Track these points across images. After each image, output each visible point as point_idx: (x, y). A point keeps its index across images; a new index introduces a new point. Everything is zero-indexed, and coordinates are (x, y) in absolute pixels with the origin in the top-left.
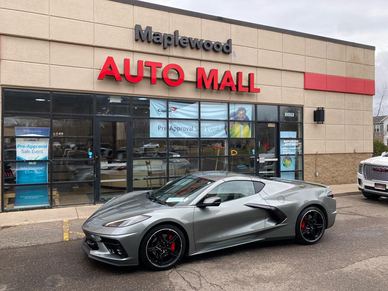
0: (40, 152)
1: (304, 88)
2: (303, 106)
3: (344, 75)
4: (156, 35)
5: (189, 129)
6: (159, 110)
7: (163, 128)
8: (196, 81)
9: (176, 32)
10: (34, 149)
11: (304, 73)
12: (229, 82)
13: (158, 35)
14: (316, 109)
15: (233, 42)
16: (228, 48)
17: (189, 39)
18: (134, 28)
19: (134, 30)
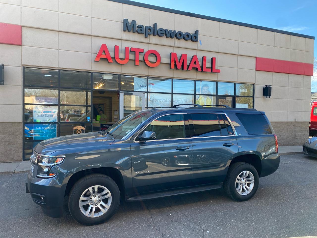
0: (51, 116)
1: (255, 69)
2: (255, 83)
3: (288, 59)
4: (139, 27)
6: (141, 86)
8: (169, 63)
9: (155, 25)
10: (47, 114)
11: (256, 58)
12: (196, 64)
13: (141, 27)
14: (265, 86)
15: (200, 33)
17: (165, 30)
18: (123, 22)
19: (123, 23)
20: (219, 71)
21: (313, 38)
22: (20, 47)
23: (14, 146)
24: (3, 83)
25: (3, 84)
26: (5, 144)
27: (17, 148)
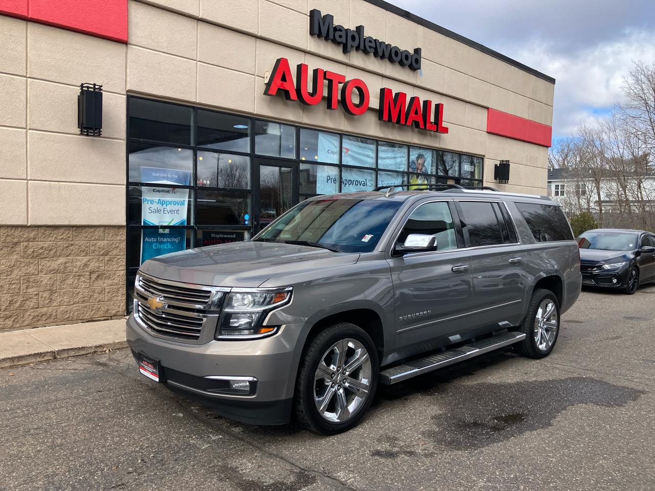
0: (176, 211)
1: (486, 131)
2: (484, 156)
3: (526, 117)
4: (337, 29)
5: (363, 183)
6: (329, 151)
7: (332, 180)
8: (378, 108)
9: (360, 29)
10: (166, 206)
11: (488, 108)
14: (498, 163)
16: (418, 61)
17: (375, 40)
18: (309, 14)
19: (309, 17)
20: (446, 130)
21: (552, 81)
22: (124, 46)
23: (110, 282)
24: (100, 132)
25: (99, 135)
26: (90, 278)
27: (115, 287)
